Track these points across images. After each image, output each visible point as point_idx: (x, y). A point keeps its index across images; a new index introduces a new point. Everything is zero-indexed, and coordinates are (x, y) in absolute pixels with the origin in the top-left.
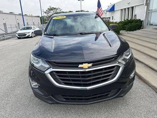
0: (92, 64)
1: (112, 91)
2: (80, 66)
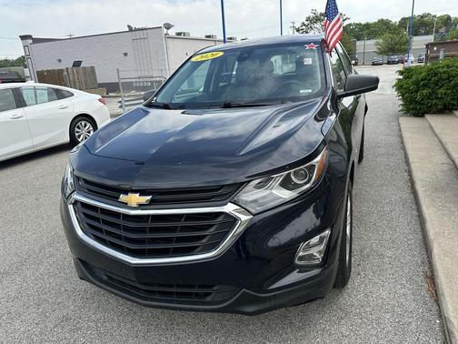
0: (149, 198)
1: (215, 288)
2: (123, 198)
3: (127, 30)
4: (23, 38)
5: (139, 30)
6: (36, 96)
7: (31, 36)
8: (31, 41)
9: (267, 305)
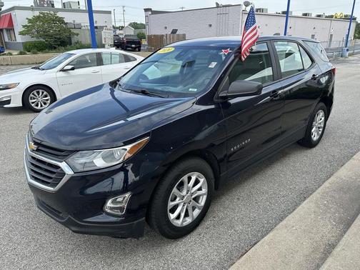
3: (215, 6)
4: (146, 10)
5: (224, 6)
6: (111, 58)
7: (151, 9)
8: (150, 13)
9: (83, 230)
